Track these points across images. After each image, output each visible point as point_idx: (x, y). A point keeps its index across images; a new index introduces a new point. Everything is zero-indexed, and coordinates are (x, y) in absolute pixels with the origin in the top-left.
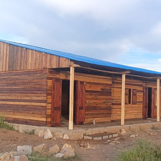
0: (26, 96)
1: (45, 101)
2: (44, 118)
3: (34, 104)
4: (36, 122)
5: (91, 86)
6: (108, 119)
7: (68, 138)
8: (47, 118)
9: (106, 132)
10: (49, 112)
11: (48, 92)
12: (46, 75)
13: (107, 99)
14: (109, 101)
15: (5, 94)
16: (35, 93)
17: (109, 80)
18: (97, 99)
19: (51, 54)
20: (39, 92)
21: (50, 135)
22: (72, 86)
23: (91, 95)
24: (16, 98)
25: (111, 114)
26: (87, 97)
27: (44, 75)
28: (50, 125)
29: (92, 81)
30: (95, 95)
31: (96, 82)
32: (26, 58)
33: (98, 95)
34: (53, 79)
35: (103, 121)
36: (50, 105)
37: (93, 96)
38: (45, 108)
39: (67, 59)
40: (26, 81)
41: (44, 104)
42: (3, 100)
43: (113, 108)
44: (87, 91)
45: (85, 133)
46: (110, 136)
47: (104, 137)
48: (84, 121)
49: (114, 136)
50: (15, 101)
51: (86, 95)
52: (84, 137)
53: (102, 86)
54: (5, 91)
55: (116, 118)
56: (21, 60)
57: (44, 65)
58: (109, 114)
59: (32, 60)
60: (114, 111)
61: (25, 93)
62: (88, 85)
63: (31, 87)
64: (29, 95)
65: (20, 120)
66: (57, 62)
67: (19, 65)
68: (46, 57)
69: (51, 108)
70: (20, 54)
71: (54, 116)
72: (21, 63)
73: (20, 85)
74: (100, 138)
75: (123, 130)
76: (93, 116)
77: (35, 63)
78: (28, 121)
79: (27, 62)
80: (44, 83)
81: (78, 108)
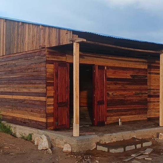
0: (24, 88)
1: (45, 95)
2: (43, 117)
3: (32, 98)
4: (35, 123)
5: (115, 72)
6: (142, 117)
7: (70, 150)
8: (47, 117)
9: (134, 138)
10: (50, 109)
11: (47, 81)
12: (44, 57)
13: (140, 90)
14: (143, 92)
15: (3, 86)
16: (34, 82)
17: (142, 63)
18: (124, 90)
19: (49, 27)
20: (38, 82)
21: (45, 145)
22: (76, 71)
23: (116, 84)
24: (14, 90)
25: (147, 109)
26: (109, 88)
27: (42, 58)
28: (52, 128)
29: (117, 65)
30: (122, 84)
31: (123, 66)
32: (23, 36)
33: (126, 84)
34: (54, 63)
35: (134, 120)
36: (52, 100)
37: (119, 86)
38: (44, 104)
39: (69, 32)
40: (23, 67)
41: (43, 99)
42: (2, 93)
43: (150, 102)
44: (108, 79)
45: (99, 141)
46: (139, 146)
47: (128, 148)
48: (106, 121)
49: (145, 144)
50: (13, 94)
51: (108, 84)
52: (96, 147)
53: (132, 72)
54: (3, 81)
55: (155, 115)
56: (18, 39)
57: (42, 43)
58: (145, 110)
59: (29, 38)
60: (151, 106)
61: (23, 84)
62: (110, 70)
63: (28, 74)
64: (27, 86)
65: (19, 119)
66: (56, 38)
67: (16, 46)
68: (44, 32)
69: (53, 103)
70: (16, 32)
71: (57, 115)
72: (18, 43)
73: (18, 73)
74: (121, 150)
75: (161, 135)
76: (119, 113)
77: (33, 41)
78: (27, 121)
79: (24, 41)
80: (43, 69)
81: (96, 103)
